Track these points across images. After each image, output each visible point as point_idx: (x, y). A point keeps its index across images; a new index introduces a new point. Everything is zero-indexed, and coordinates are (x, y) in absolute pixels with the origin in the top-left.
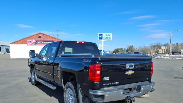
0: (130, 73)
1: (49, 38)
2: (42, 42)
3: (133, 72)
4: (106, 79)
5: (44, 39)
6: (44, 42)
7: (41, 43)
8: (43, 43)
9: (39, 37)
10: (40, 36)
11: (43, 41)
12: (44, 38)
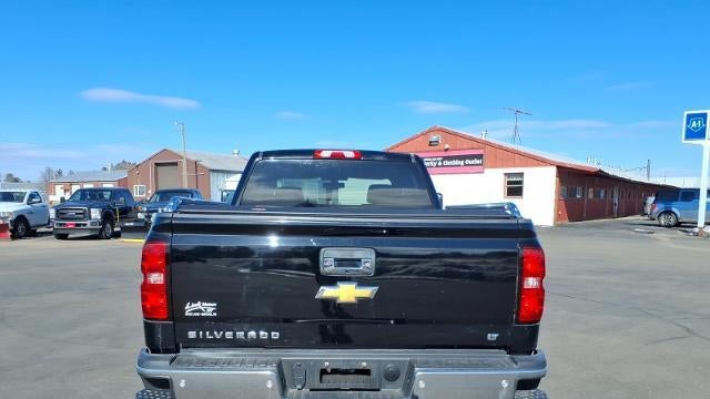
0: (346, 293)
1: (467, 144)
2: (440, 164)
3: (367, 292)
4: (200, 311)
5: (446, 150)
6: (448, 163)
7: (437, 166)
8: (443, 166)
9: (431, 144)
10: (434, 138)
11: (445, 158)
12: (447, 146)
